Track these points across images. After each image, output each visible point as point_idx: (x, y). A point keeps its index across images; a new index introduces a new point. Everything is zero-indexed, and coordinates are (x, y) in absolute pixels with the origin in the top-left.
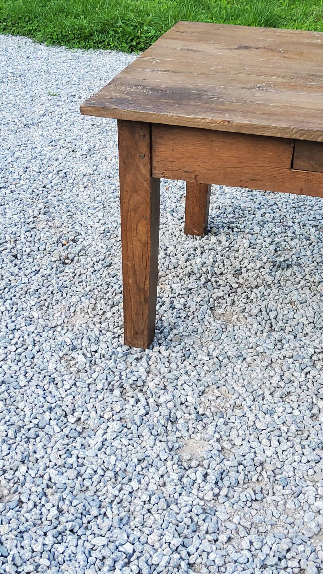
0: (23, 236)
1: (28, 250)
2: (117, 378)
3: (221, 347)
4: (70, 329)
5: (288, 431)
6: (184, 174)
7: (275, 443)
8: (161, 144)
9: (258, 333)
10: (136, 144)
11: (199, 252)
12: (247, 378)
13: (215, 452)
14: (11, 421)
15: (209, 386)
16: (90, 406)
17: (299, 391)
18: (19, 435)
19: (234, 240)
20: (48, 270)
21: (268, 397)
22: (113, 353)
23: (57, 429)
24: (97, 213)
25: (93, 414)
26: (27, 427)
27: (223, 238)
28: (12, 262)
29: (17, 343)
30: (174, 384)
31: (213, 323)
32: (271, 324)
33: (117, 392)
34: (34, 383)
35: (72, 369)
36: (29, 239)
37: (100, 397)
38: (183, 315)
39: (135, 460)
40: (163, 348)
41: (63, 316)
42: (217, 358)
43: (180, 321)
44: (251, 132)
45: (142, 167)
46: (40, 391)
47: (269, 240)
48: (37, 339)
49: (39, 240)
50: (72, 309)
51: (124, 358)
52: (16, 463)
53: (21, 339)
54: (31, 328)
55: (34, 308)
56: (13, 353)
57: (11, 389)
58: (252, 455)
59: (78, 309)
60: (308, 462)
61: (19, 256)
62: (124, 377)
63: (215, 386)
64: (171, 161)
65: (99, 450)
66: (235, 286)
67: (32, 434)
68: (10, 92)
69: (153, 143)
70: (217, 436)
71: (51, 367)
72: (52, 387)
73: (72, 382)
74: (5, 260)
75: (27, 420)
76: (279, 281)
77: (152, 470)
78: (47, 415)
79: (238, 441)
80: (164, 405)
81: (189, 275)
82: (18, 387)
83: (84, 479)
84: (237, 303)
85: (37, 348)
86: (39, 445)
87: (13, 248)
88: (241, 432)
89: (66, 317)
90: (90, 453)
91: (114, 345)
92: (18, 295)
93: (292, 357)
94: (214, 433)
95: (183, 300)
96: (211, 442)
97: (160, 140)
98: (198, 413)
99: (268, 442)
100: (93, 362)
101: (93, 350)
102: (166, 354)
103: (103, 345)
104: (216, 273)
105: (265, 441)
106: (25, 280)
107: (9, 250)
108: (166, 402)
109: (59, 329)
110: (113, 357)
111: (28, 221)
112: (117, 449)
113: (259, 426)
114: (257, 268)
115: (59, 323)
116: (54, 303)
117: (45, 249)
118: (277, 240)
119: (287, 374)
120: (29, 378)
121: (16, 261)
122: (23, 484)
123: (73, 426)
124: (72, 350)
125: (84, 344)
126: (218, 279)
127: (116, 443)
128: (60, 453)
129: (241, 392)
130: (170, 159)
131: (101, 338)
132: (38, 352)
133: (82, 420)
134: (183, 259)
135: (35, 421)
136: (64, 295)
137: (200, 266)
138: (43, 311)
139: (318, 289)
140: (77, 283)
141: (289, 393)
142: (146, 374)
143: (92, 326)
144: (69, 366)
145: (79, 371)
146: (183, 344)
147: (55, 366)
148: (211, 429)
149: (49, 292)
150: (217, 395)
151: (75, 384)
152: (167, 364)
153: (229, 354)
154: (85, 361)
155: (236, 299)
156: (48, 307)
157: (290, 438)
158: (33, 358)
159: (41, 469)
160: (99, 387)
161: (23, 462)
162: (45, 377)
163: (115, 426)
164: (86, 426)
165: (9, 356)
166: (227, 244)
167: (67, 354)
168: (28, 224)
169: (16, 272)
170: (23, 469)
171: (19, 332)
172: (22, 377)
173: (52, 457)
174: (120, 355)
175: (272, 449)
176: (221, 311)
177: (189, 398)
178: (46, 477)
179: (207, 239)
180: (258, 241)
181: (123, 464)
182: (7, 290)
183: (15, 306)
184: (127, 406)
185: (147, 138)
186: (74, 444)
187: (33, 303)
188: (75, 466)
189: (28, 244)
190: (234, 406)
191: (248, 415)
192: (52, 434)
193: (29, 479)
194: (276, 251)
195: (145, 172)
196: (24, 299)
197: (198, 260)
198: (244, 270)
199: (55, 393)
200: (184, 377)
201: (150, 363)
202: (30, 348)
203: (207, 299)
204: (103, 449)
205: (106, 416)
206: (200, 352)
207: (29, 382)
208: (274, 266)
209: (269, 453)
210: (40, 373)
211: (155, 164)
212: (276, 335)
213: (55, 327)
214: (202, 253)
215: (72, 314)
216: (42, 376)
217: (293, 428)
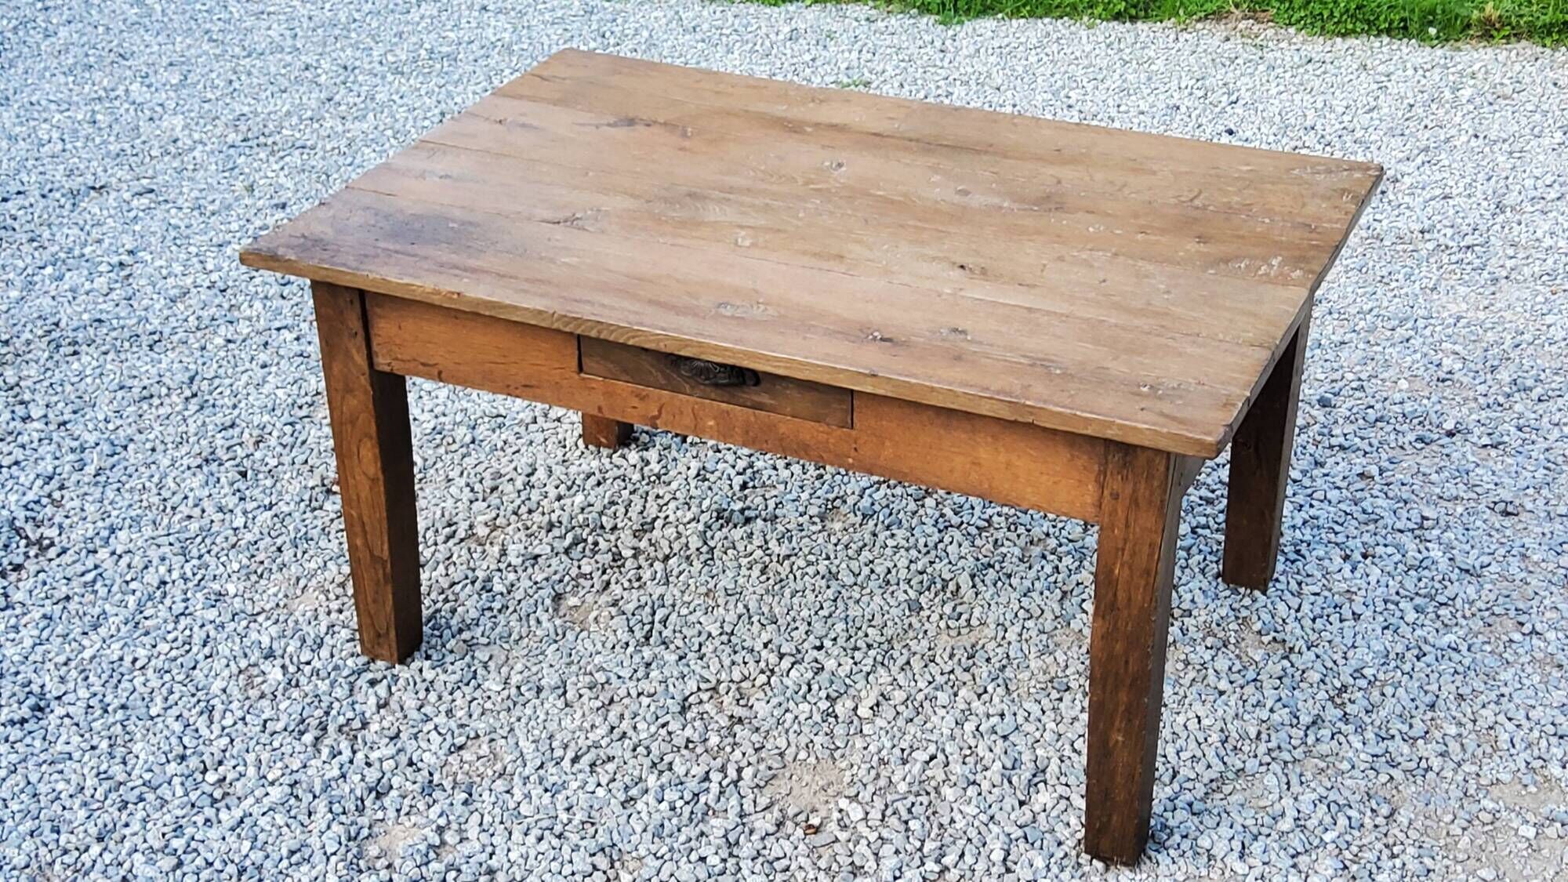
0: (275, 434)
1: (273, 462)
2: (319, 713)
3: (534, 669)
4: (282, 619)
5: (570, 821)
6: (421, 367)
7: (531, 839)
8: (380, 317)
9: (617, 647)
10: (342, 312)
11: (593, 481)
12: (552, 726)
13: (423, 847)
14: (110, 773)
15: (477, 736)
16: (251, 758)
17: (628, 755)
18: (113, 796)
19: (675, 460)
20: (292, 504)
21: (566, 763)
22: (336, 668)
23: (179, 791)
24: (437, 392)
25: (251, 771)
26: (131, 784)
27: (652, 455)
28: (232, 484)
29: (176, 639)
30: (415, 730)
31: (546, 624)
32: (651, 630)
33: (308, 738)
34: (175, 712)
35: (251, 693)
36: (287, 440)
37: (276, 744)
38: (497, 605)
39: (285, 852)
40: (427, 663)
41: (280, 595)
42: (518, 688)
43: (488, 614)
44: (493, 313)
45: (354, 351)
46: (177, 727)
47: (741, 464)
48: (212, 633)
49: (304, 442)
50: (302, 582)
51: (352, 679)
52: (88, 839)
53: (187, 632)
54: (211, 614)
55: (234, 577)
56: (162, 657)
57: (133, 718)
58: (484, 856)
59: (314, 581)
60: (573, 874)
61: (250, 473)
62: (334, 712)
63: (487, 738)
64: (399, 346)
65: (233, 829)
66: (627, 553)
67: (132, 797)
68: (405, 100)
69: (370, 313)
70: (442, 822)
71: (217, 686)
72: (201, 723)
73: (239, 714)
74: (223, 480)
75: (136, 772)
76: (712, 549)
77: (305, 868)
78: (172, 768)
79: (473, 831)
80: (377, 765)
81: (551, 526)
82: (146, 717)
83: (184, 874)
84: (613, 586)
85: (207, 651)
86: (140, 814)
87: (248, 456)
88: (487, 819)
89: (286, 596)
90: (213, 833)
91: (344, 653)
92: (215, 549)
93: (652, 695)
94: (440, 816)
95: (512, 576)
96: (427, 831)
97: (378, 311)
98: (431, 782)
99: (521, 837)
100: (293, 683)
101: (303, 660)
102: (429, 675)
103: (325, 653)
104: (602, 527)
105: (517, 836)
106: (239, 522)
107: (238, 460)
108: (381, 760)
109: (260, 619)
110: (333, 674)
111: (300, 402)
112: (262, 830)
113: (525, 809)
114: (685, 520)
115: (267, 607)
116: (274, 568)
117: (306, 462)
118: (759, 464)
119: (625, 725)
120: (171, 701)
121: (241, 485)
122: (86, 874)
123: (208, 789)
124: (266, 658)
125: (290, 649)
126: (600, 540)
127: (263, 822)
128: (165, 830)
129: (525, 751)
130: (398, 342)
131: (327, 639)
132: (207, 657)
133: (228, 781)
134: (553, 493)
135: (147, 776)
136: (299, 555)
137: (577, 510)
138: (248, 584)
139: (780, 569)
140: (333, 532)
141: (610, 759)
142: (374, 709)
143: (322, 616)
144: (250, 684)
145: (262, 696)
146: (468, 658)
147: (224, 684)
148: (436, 810)
149: (274, 548)
150: (481, 753)
151: (243, 719)
152: (422, 694)
153: (543, 682)
154: (280, 677)
155: (613, 581)
156: (261, 576)
157: (566, 834)
158: (194, 668)
159: (124, 852)
160: (280, 726)
161: (100, 839)
162: (199, 701)
163: (276, 793)
164: (231, 791)
165: (153, 662)
166: (656, 467)
167: (255, 665)
168: (300, 407)
169: (231, 506)
170: (96, 849)
171: (189, 620)
172: (159, 700)
173: (149, 836)
174: (345, 673)
175: (523, 850)
176: (573, 601)
177: (426, 756)
178: (127, 866)
179: (623, 457)
180: (720, 466)
181: (261, 854)
182: (199, 539)
183: (203, 571)
184: (313, 762)
185: (357, 305)
186: (194, 819)
187: (236, 566)
188: (179, 852)
189: (279, 449)
190: (501, 775)
191: (516, 791)
192: (168, 798)
193: (99, 866)
194: (744, 486)
195: (360, 359)
196: (223, 559)
197: (579, 499)
198: (659, 523)
199: (204, 732)
200: (441, 720)
201: (394, 689)
202: (195, 649)
203: (557, 577)
204: (238, 830)
205: (270, 777)
206: (493, 674)
207: (166, 709)
208: (718, 519)
209: (513, 856)
210: (193, 695)
211: (375, 348)
212: (647, 653)
213: (258, 614)
214: (599, 484)
215: (299, 592)
216: (195, 700)
217: (580, 816)
